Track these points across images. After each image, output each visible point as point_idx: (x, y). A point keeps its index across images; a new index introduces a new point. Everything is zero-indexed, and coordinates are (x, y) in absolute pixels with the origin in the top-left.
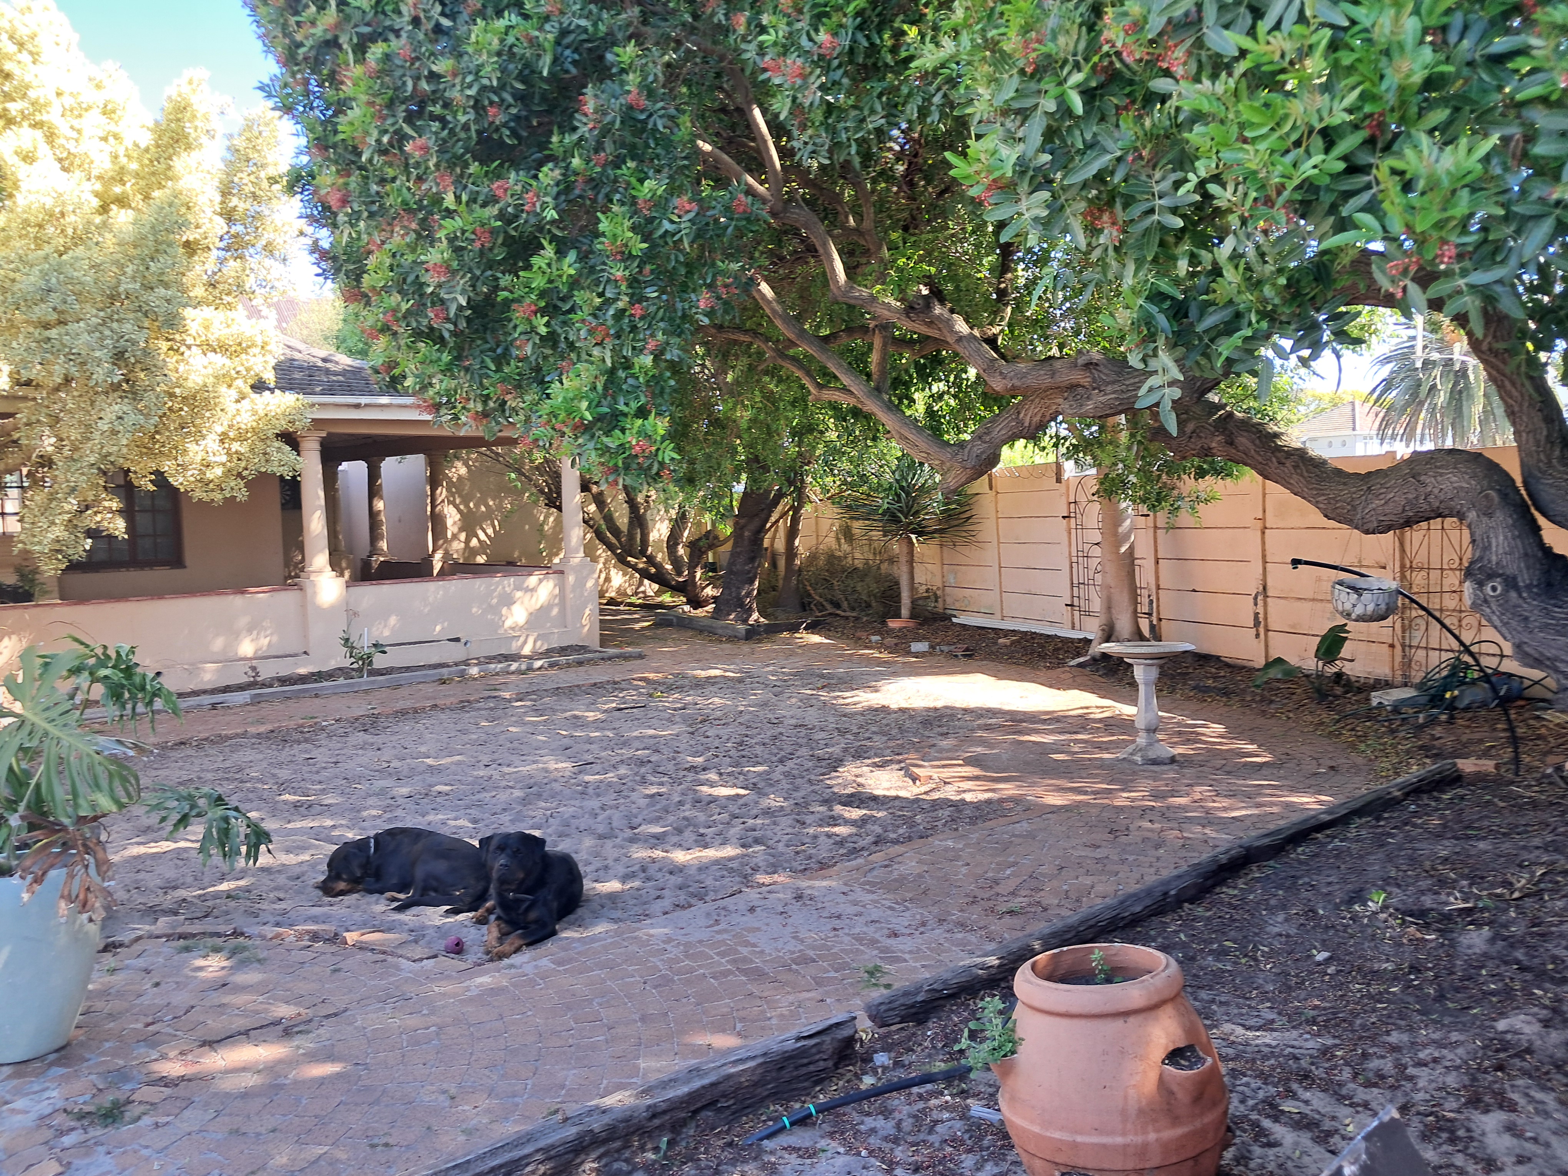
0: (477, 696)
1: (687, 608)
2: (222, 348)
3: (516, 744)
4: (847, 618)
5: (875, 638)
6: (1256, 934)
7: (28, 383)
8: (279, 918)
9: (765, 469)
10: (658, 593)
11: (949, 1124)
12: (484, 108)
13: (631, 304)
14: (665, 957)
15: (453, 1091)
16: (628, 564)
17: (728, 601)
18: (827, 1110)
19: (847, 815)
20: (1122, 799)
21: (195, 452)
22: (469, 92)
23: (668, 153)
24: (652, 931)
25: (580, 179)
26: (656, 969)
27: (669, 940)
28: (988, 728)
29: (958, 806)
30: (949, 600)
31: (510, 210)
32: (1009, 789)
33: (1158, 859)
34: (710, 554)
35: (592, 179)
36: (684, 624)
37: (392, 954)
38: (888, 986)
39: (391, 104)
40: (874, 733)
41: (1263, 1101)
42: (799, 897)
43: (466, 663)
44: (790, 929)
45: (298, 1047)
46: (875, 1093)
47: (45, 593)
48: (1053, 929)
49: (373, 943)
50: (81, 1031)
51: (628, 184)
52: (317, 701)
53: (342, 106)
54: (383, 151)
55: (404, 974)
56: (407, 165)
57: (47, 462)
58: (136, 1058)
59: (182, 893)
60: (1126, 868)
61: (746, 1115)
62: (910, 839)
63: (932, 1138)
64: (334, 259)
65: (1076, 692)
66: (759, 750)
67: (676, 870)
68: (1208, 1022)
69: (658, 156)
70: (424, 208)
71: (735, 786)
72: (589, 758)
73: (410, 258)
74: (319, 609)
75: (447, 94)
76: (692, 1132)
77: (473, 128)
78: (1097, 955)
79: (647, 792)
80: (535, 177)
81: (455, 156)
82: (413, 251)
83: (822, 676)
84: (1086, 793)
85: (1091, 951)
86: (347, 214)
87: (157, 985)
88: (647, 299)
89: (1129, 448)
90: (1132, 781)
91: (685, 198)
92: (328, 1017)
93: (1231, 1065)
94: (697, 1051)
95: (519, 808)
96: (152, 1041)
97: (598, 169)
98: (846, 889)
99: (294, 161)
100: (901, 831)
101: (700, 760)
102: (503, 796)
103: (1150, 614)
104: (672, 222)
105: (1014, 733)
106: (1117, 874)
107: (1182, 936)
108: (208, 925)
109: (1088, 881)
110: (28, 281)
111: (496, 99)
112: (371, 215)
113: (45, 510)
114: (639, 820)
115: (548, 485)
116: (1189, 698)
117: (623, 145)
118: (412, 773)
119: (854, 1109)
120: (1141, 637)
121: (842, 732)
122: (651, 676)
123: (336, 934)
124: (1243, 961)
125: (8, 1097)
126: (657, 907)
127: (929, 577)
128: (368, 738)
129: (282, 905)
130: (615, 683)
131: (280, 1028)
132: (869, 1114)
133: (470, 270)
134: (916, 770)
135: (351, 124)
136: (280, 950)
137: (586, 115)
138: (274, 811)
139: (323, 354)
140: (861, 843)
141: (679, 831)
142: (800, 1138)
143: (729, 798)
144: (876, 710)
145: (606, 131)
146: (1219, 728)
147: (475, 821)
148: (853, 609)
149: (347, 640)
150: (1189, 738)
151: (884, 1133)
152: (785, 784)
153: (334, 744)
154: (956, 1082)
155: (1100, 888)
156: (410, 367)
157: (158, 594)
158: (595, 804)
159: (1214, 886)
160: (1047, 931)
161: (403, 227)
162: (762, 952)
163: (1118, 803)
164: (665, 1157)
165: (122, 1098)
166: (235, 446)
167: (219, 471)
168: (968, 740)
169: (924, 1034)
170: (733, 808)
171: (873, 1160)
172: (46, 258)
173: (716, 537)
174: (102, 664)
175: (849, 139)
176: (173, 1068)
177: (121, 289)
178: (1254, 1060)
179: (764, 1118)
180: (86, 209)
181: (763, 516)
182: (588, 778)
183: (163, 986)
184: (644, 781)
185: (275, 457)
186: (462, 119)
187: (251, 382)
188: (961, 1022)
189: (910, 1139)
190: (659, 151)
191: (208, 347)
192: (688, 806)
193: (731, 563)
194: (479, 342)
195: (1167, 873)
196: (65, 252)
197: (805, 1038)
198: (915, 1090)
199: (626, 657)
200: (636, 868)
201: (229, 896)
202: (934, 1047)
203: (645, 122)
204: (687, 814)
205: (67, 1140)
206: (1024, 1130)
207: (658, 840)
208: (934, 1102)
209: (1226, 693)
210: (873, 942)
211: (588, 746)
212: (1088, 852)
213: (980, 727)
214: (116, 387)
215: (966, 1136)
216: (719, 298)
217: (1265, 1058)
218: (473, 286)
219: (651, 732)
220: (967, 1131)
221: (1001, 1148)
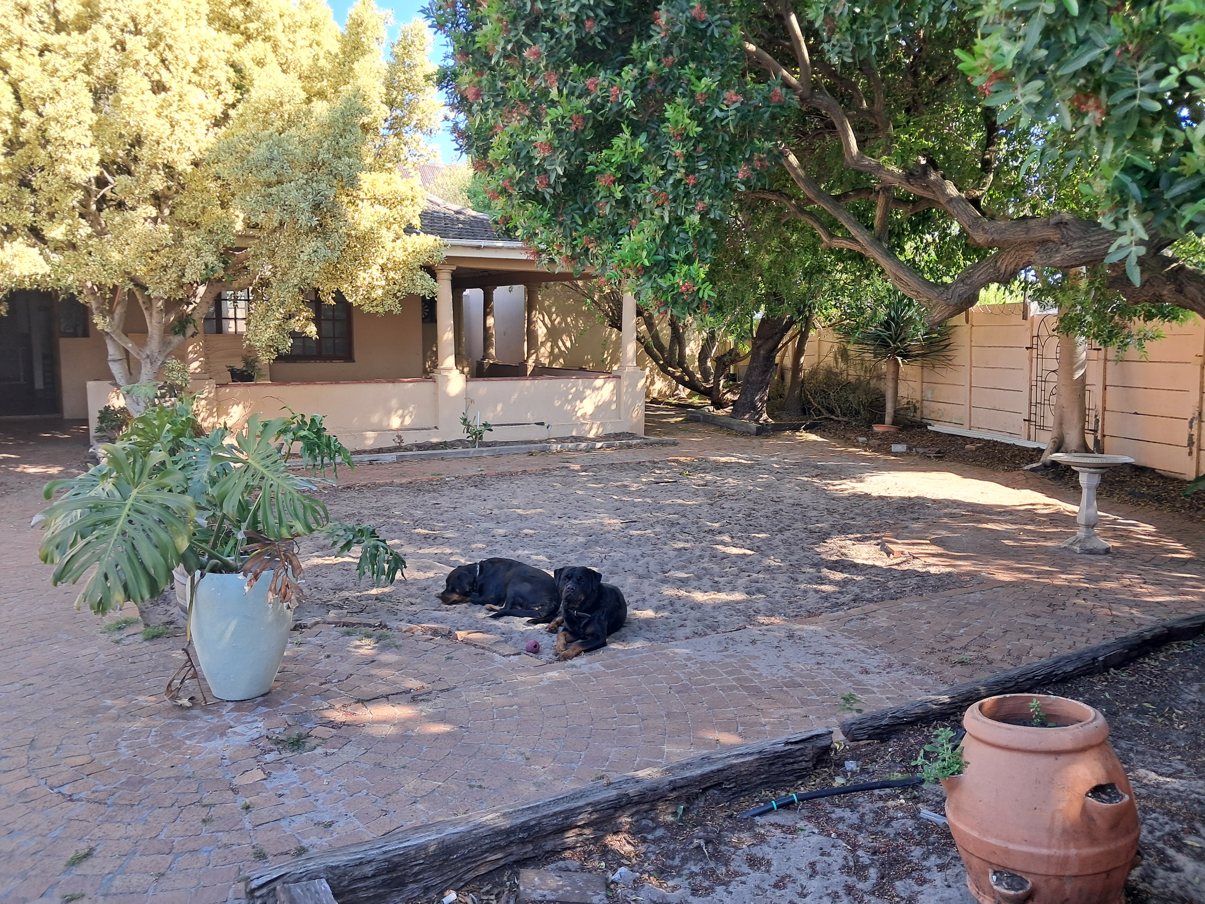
0: (554, 466)
1: (711, 408)
2: (385, 202)
3: (581, 503)
4: (839, 422)
5: (861, 439)
6: (1172, 699)
7: (255, 226)
8: (411, 617)
9: (781, 301)
10: (690, 396)
11: (903, 821)
12: (583, 22)
13: (687, 175)
14: (686, 671)
15: (528, 754)
16: (668, 373)
17: (743, 404)
18: (807, 799)
19: (832, 577)
20: (1061, 579)
21: (363, 277)
22: (572, 10)
23: (721, 55)
24: (676, 650)
25: (652, 77)
26: (678, 679)
27: (689, 659)
28: (952, 516)
29: (924, 576)
30: (925, 411)
31: (599, 100)
32: (966, 566)
33: (1089, 630)
34: (732, 367)
35: (662, 77)
36: (709, 421)
37: (489, 650)
38: (859, 711)
39: (514, 21)
40: (857, 514)
41: (1169, 834)
42: (791, 636)
43: (547, 441)
44: (782, 660)
45: (421, 711)
46: (844, 791)
47: (261, 376)
48: (997, 679)
49: (476, 640)
50: (279, 684)
51: (689, 80)
52: (442, 462)
53: (478, 23)
54: (506, 56)
55: (497, 665)
56: (524, 66)
57: (265, 283)
58: (313, 706)
59: (346, 594)
60: (1061, 635)
61: (744, 796)
62: (883, 599)
63: (888, 830)
64: (469, 137)
65: (1028, 491)
66: (763, 521)
67: (697, 606)
68: (1126, 766)
69: (713, 58)
70: (535, 99)
71: (742, 547)
72: (633, 517)
73: (523, 137)
74: (447, 395)
75: (555, 12)
76: (702, 804)
77: (574, 37)
78: (1034, 703)
79: (676, 546)
80: (619, 75)
81: (559, 59)
82: (526, 133)
83: (817, 467)
84: (1030, 573)
85: (1030, 699)
86: (479, 104)
87: (328, 656)
88: (700, 171)
89: (1087, 293)
90: (1071, 566)
91: (733, 92)
92: (442, 691)
93: (1143, 802)
94: (707, 744)
95: (582, 550)
96: (325, 695)
97: (667, 70)
98: (828, 634)
99: (442, 63)
100: (875, 593)
101: (717, 525)
102: (571, 541)
103: (1096, 431)
104: (721, 110)
105: (974, 522)
106: (1053, 639)
107: (1107, 695)
108: (363, 618)
109: (1028, 643)
110: (259, 152)
111: (592, 14)
112: (497, 105)
113: (264, 317)
114: (669, 567)
115: (612, 310)
116: (1125, 502)
117: (686, 50)
118: (508, 519)
119: (827, 801)
120: (1087, 450)
121: (830, 512)
122: (682, 459)
123: (450, 632)
124: (1160, 720)
125: (232, 723)
126: (681, 633)
127: (910, 391)
128: (477, 491)
129: (413, 608)
130: (655, 463)
131: (410, 695)
132: (838, 806)
133: (567, 148)
134: (890, 546)
135: (485, 36)
136: (411, 640)
137: (659, 25)
138: (410, 540)
139: (457, 207)
140: (842, 600)
141: (699, 578)
142: (785, 818)
143: (738, 556)
144: (860, 496)
145: (674, 37)
146: (1151, 528)
147: (550, 557)
148: (845, 415)
149: (465, 420)
150: (1124, 535)
151: (851, 822)
152: (782, 549)
153: (455, 494)
154: (910, 790)
155: (1037, 650)
156: (520, 220)
157: (335, 380)
158: (637, 552)
159: (1138, 657)
160: (992, 680)
161: (520, 114)
162: (761, 675)
163: (1057, 582)
164: (681, 820)
165: (304, 733)
166: (392, 274)
167: (380, 292)
168: (935, 525)
169: (886, 750)
170: (742, 564)
171: (840, 841)
172: (271, 136)
173: (738, 354)
174: (300, 428)
175: (869, 42)
176: (338, 716)
177: (320, 158)
178: (1163, 801)
179: (757, 800)
180: (298, 100)
181: (776, 338)
182: (632, 532)
183: (332, 658)
184: (673, 538)
185: (419, 282)
186: (566, 30)
187: (403, 226)
188: (916, 744)
189: (871, 829)
190: (714, 53)
191: (375, 200)
192: (706, 560)
193: (749, 375)
194: (571, 203)
195: (1095, 643)
196: (283, 131)
197: (792, 743)
198: (876, 792)
199: (663, 444)
200: (666, 602)
201: (377, 598)
202: (894, 761)
203: (704, 31)
204: (705, 565)
205: (269, 757)
206: (965, 834)
207: (683, 583)
208: (891, 803)
209: (1159, 500)
210: (848, 676)
211: (633, 509)
212: (1029, 620)
213: (946, 515)
214: (312, 230)
215: (916, 833)
216: (754, 170)
217: (1173, 799)
218: (569, 160)
219: (680, 501)
220: (916, 829)
221: (945, 844)
